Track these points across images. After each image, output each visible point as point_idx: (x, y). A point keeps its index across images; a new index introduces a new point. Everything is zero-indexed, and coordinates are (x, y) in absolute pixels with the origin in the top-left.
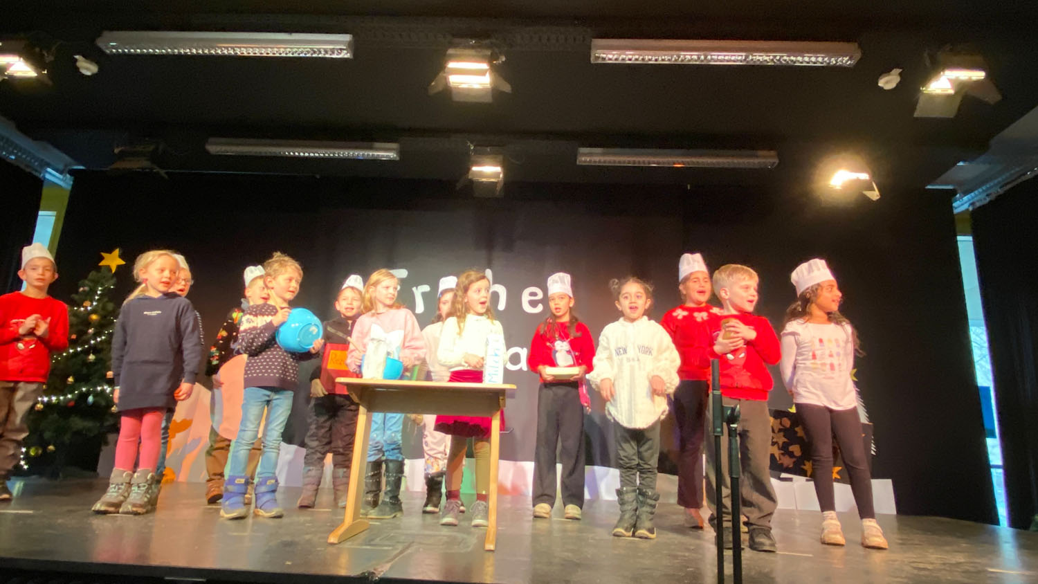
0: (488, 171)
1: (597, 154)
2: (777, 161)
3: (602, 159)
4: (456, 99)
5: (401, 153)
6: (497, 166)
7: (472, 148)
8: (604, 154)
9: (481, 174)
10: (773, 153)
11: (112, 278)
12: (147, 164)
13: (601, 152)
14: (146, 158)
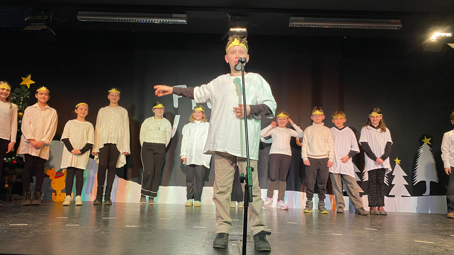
1: (301, 21)
2: (401, 26)
3: (303, 24)
5: (188, 20)
6: (244, 28)
11: (28, 91)
12: (45, 27)
13: (303, 20)
14: (44, 24)
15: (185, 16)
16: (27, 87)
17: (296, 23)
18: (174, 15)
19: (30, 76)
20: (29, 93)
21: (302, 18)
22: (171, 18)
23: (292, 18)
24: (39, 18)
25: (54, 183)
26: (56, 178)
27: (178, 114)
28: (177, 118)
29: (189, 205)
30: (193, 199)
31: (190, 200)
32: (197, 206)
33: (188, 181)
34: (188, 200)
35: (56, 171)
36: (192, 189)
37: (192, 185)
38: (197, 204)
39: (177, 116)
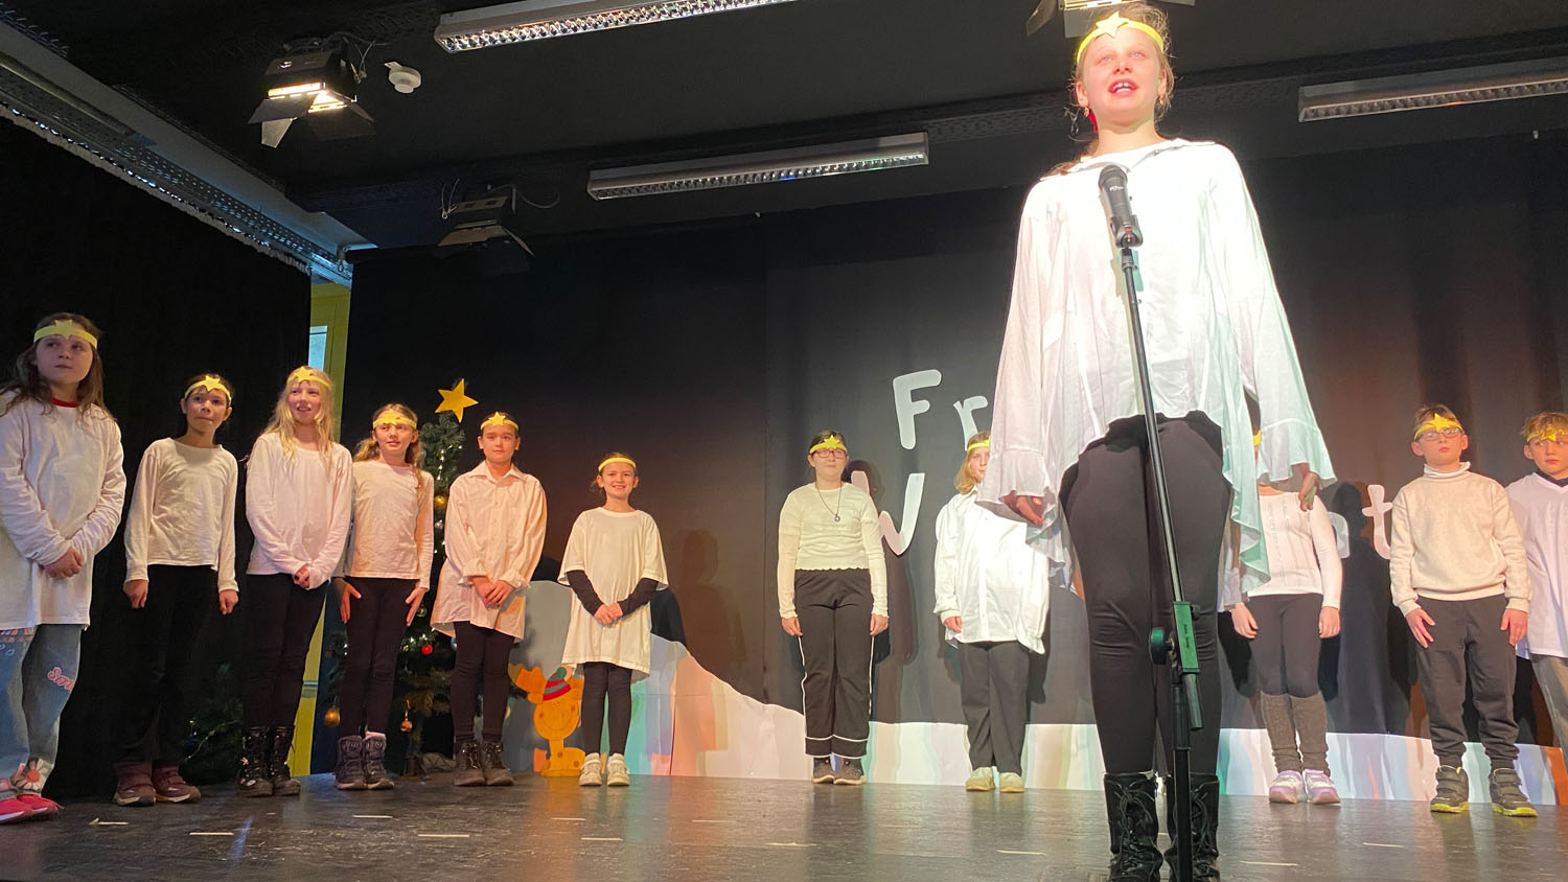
1: (1343, 97)
3: (1356, 104)
5: (932, 151)
8: (1358, 94)
11: (458, 432)
12: (499, 231)
13: (1350, 90)
14: (494, 222)
15: (919, 137)
16: (454, 418)
17: (1327, 103)
18: (885, 141)
19: (461, 385)
20: (461, 436)
21: (1348, 86)
22: (876, 150)
23: (1308, 91)
24: (480, 205)
25: (541, 715)
26: (547, 697)
27: (916, 471)
28: (916, 483)
29: (981, 788)
30: (994, 768)
31: (985, 772)
32: (1011, 789)
33: (969, 701)
34: (974, 769)
35: (547, 677)
36: (985, 732)
37: (984, 715)
38: (1011, 783)
39: (912, 476)
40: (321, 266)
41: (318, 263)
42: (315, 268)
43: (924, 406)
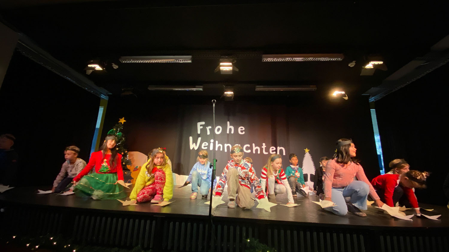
0: (229, 93)
1: (262, 88)
2: (316, 88)
3: (263, 89)
4: (222, 73)
5: (203, 89)
6: (232, 92)
7: (224, 87)
8: (263, 88)
9: (227, 94)
10: (315, 86)
11: (122, 126)
12: (132, 93)
15: (202, 86)
17: (259, 88)
18: (197, 86)
19: (123, 118)
21: (262, 86)
23: (257, 86)
24: (129, 89)
26: (134, 171)
39: (199, 138)
40: (103, 96)
41: (102, 96)
42: (102, 97)
43: (202, 127)
